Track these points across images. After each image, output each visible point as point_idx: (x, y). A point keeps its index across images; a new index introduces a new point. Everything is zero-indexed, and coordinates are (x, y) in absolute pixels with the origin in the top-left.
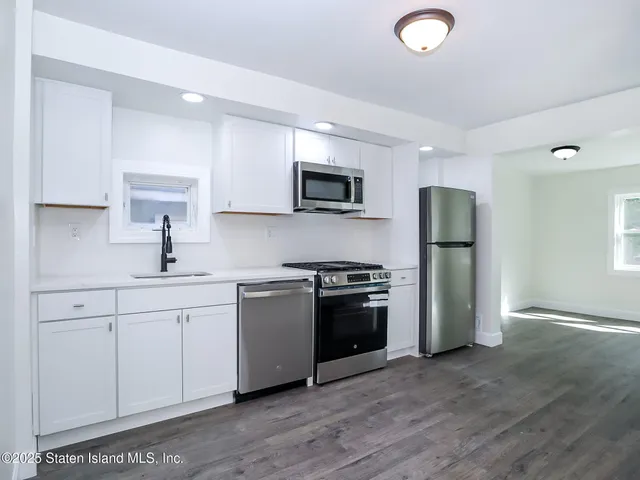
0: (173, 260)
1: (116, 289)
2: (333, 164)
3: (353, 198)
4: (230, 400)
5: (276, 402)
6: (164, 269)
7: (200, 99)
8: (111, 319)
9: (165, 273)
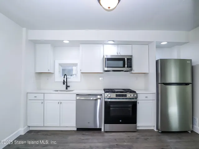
0: (69, 86)
1: (44, 93)
2: (119, 54)
3: (126, 66)
4: (76, 129)
5: (87, 133)
6: (67, 89)
7: (68, 42)
8: (43, 101)
9: (67, 90)
